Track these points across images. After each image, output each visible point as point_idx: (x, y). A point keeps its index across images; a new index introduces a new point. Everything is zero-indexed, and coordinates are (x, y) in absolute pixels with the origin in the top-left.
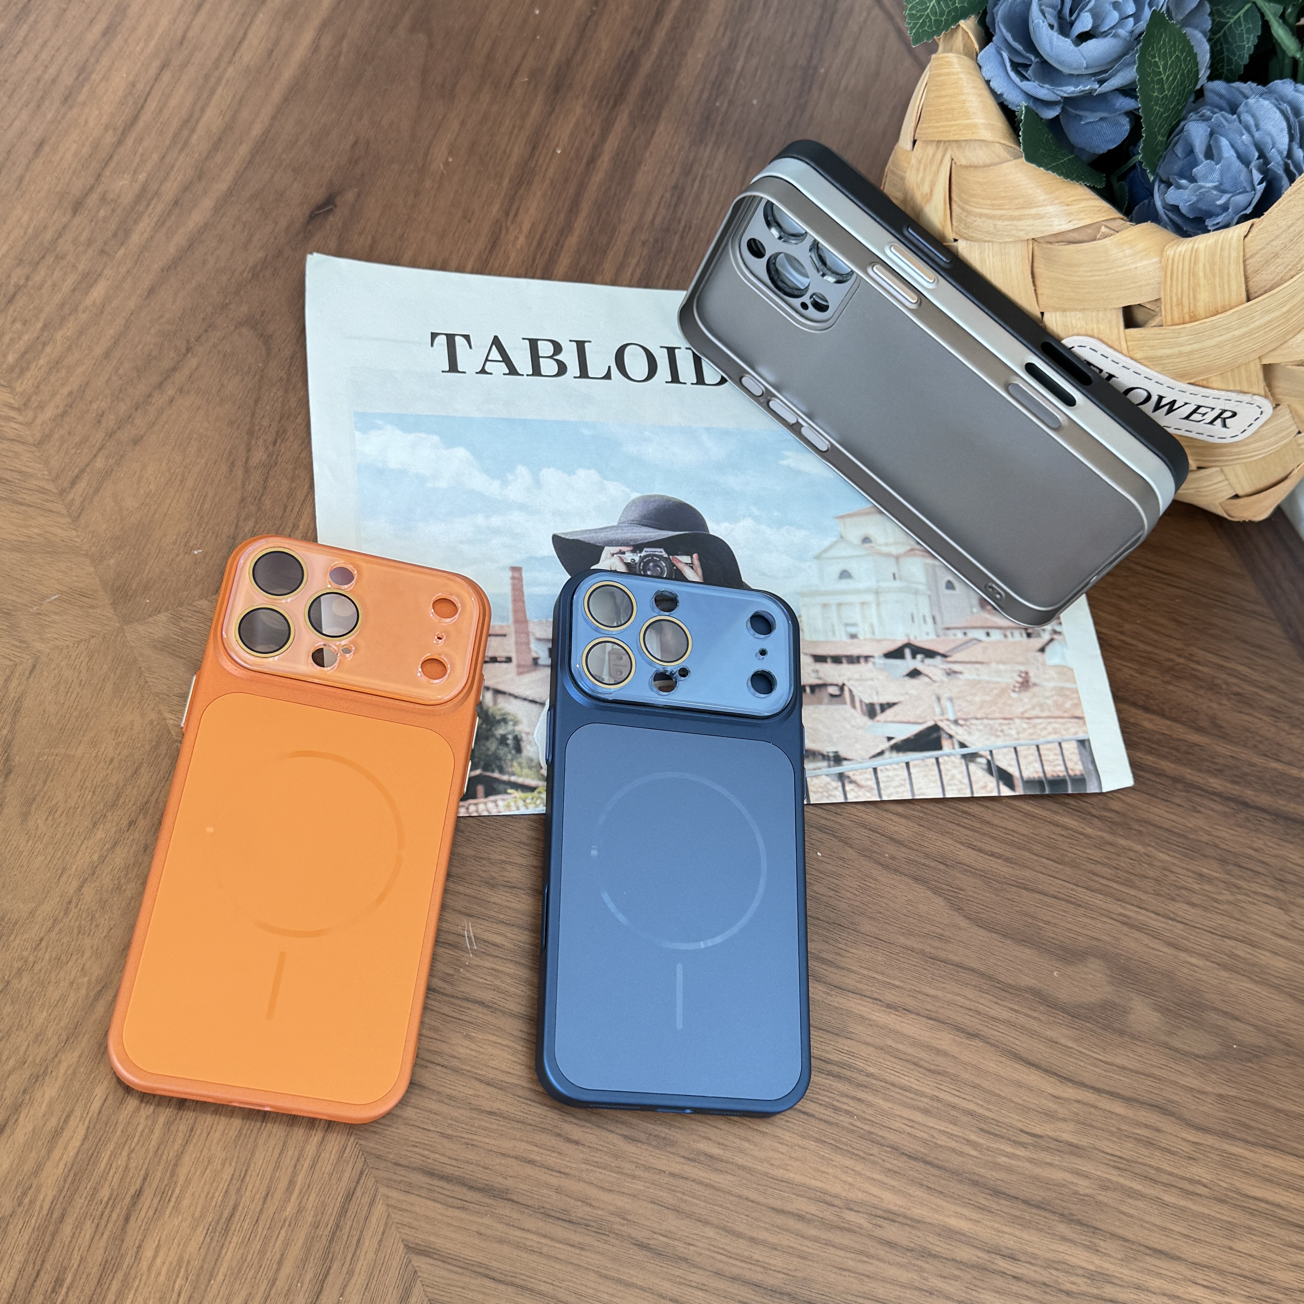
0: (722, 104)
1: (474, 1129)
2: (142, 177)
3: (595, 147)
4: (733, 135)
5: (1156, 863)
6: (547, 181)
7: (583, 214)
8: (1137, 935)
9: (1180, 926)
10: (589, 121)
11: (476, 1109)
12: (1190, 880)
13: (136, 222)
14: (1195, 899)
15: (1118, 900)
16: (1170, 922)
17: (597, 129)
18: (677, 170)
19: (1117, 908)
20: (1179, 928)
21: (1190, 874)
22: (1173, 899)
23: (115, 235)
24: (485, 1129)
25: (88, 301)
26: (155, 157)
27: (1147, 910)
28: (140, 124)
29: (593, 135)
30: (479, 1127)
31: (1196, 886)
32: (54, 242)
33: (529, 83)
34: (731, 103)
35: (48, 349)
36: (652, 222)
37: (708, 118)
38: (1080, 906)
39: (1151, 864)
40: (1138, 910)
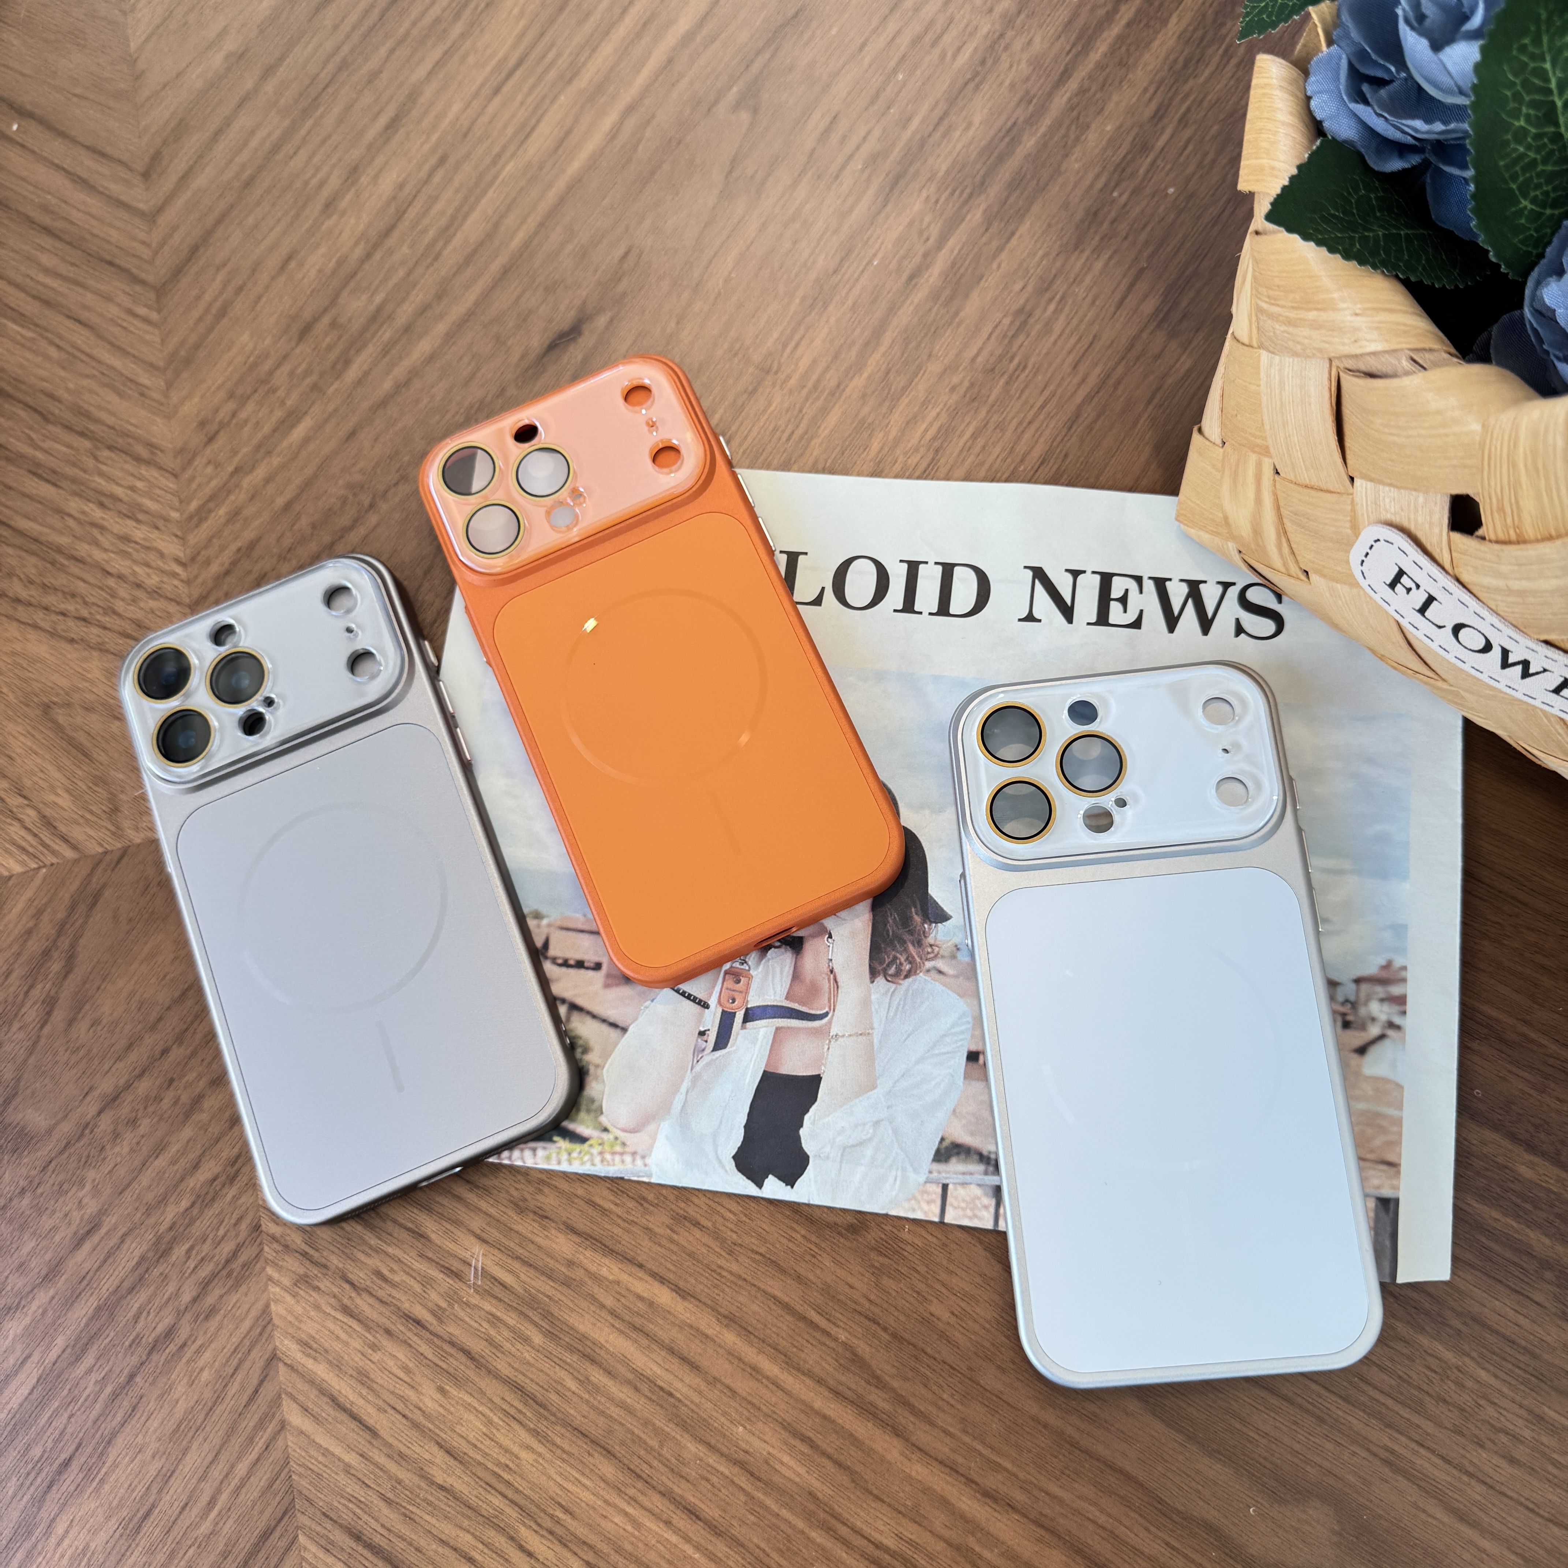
0: (1120, 195)
1: (418, 1501)
2: (379, 298)
3: (925, 255)
4: (1126, 238)
5: (1469, 1384)
6: (850, 302)
7: (882, 349)
8: (1403, 1483)
9: (1480, 1488)
10: (927, 220)
11: (427, 1479)
12: (1520, 1423)
13: (358, 351)
14: (1521, 1452)
15: (1389, 1426)
16: (1465, 1478)
17: (935, 232)
18: (1030, 288)
19: (1383, 1438)
20: (1477, 1491)
21: (1524, 1413)
22: (1482, 1446)
23: (333, 367)
24: (430, 1504)
25: (285, 444)
26: (401, 273)
27: (1433, 1452)
28: (396, 234)
29: (928, 239)
30: (425, 1500)
31: (1527, 1434)
32: (271, 373)
33: (863, 170)
34: (1136, 192)
35: (232, 497)
36: (974, 360)
37: (1095, 214)
38: (1322, 1421)
39: (1461, 1385)
40: (1416, 1448)
